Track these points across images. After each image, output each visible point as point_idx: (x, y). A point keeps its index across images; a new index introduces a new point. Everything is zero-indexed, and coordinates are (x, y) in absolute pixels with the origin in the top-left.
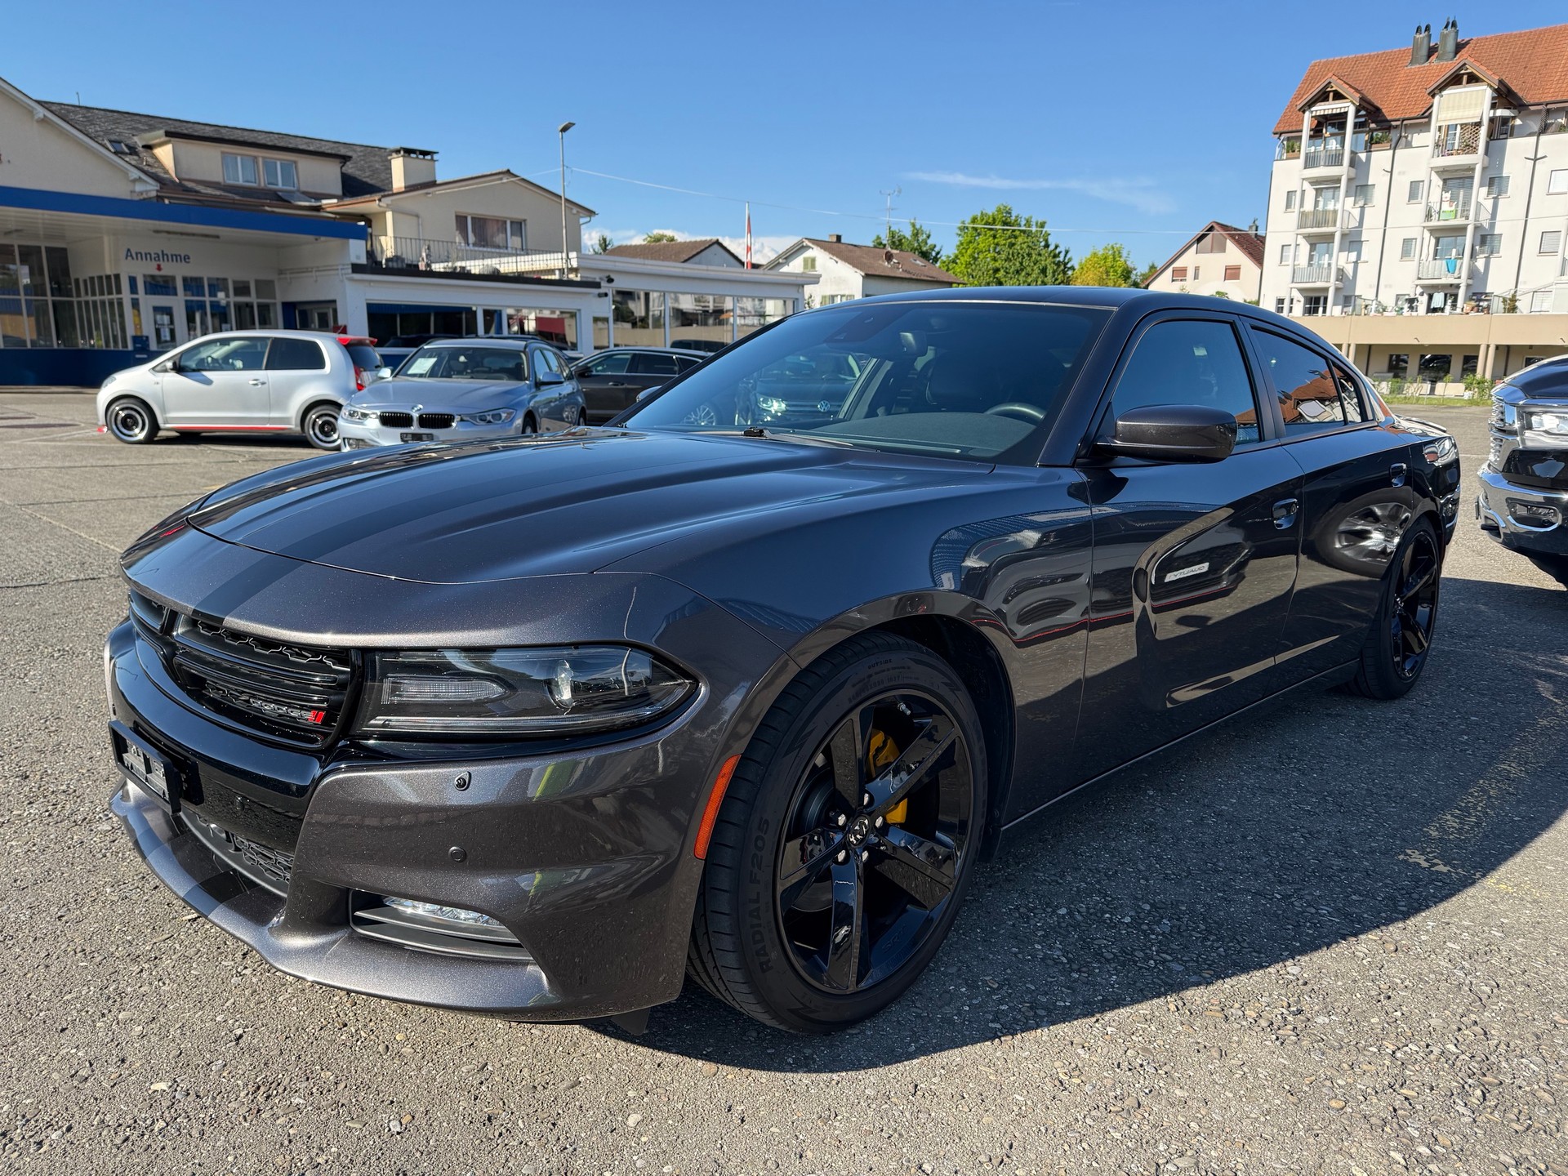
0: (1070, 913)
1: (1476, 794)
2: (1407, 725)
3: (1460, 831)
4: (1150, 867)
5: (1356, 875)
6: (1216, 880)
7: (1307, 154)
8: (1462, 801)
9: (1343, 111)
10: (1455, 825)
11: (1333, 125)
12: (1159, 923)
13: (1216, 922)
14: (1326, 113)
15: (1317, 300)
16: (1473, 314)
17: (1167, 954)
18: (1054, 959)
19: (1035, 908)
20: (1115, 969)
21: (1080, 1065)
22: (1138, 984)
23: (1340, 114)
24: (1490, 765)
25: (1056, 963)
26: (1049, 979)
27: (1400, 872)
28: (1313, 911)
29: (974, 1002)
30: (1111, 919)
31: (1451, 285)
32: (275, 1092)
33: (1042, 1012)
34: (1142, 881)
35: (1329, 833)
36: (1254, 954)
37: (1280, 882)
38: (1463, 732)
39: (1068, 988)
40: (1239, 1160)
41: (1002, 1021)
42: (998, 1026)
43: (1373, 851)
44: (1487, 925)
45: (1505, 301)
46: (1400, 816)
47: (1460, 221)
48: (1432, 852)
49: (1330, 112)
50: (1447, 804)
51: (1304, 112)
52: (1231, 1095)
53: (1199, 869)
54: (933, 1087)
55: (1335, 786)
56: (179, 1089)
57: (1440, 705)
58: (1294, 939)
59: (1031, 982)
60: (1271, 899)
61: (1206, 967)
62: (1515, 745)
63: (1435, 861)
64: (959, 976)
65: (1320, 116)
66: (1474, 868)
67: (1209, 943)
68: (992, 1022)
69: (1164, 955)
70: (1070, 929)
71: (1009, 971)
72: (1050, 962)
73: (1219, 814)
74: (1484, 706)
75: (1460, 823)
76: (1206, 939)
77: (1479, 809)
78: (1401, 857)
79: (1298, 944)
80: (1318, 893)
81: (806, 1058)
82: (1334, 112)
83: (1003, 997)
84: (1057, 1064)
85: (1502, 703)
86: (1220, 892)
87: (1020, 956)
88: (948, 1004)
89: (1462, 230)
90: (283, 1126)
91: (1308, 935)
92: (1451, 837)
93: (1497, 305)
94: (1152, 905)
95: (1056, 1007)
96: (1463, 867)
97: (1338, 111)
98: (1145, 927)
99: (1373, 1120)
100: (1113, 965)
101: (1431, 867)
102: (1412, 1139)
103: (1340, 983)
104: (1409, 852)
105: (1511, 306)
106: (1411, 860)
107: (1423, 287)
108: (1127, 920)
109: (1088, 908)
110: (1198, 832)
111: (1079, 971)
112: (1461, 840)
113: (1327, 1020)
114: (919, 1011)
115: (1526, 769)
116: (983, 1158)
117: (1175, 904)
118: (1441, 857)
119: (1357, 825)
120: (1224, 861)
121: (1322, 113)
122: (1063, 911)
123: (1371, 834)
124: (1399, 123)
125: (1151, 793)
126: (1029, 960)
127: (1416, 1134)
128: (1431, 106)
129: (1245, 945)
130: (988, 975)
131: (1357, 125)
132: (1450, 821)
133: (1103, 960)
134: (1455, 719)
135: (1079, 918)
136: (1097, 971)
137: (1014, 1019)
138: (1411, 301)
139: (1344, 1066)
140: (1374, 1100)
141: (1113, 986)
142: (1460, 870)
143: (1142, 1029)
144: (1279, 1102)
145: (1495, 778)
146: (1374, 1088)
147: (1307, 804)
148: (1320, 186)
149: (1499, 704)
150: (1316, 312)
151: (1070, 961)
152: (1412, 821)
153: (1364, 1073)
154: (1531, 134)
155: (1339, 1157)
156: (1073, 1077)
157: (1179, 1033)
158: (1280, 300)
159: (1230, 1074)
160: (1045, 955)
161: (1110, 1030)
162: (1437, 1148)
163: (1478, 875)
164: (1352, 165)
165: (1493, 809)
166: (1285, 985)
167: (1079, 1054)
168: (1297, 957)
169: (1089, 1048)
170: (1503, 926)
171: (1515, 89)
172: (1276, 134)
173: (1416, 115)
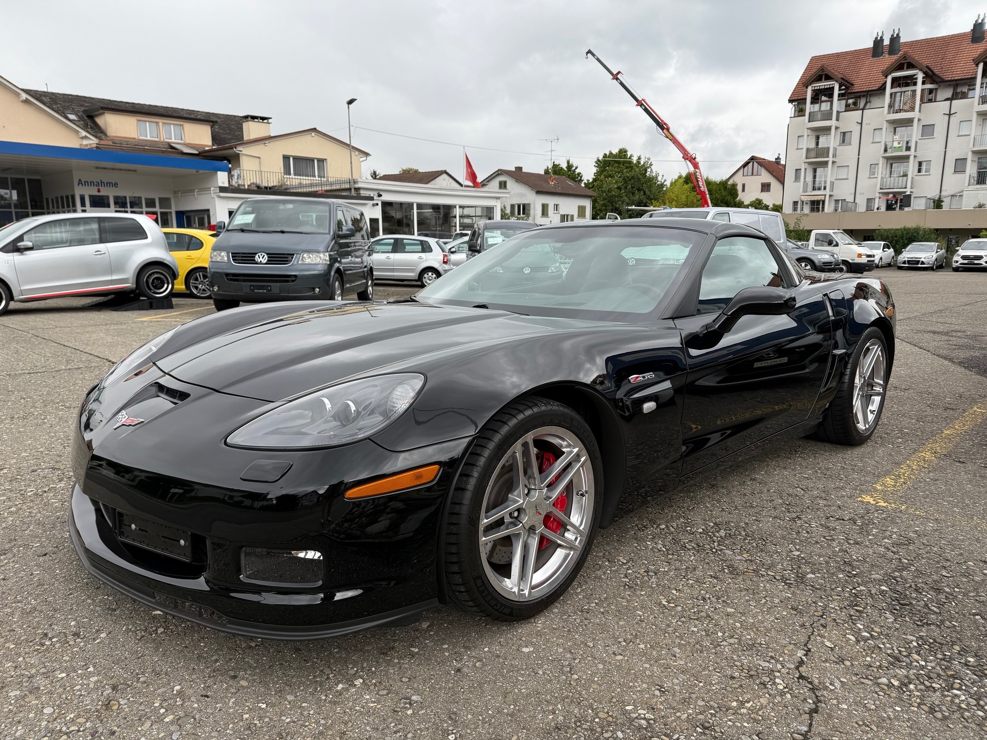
0: (667, 527)
1: (905, 468)
3: (894, 486)
4: (713, 505)
5: (833, 508)
6: (751, 511)
7: (810, 113)
8: (896, 471)
9: (831, 86)
10: (891, 483)
11: (825, 96)
12: (718, 532)
13: (751, 531)
14: (821, 87)
15: (818, 203)
17: (724, 546)
18: (658, 549)
19: (647, 525)
20: (693, 553)
21: (675, 597)
22: (706, 560)
23: (830, 88)
24: (914, 454)
25: (660, 551)
26: (655, 559)
27: (858, 506)
28: (808, 525)
29: (613, 569)
30: (691, 530)
31: (901, 193)
33: (651, 574)
34: (709, 512)
35: (818, 488)
36: (773, 546)
37: (789, 512)
38: (899, 438)
39: (667, 562)
41: (629, 578)
42: (627, 580)
43: (843, 496)
44: (908, 531)
45: (934, 202)
46: (860, 479)
47: (904, 153)
48: (877, 497)
49: (823, 87)
50: (887, 473)
51: (807, 87)
52: (759, 611)
53: (742, 506)
55: (822, 465)
57: (886, 424)
58: (796, 538)
60: (783, 520)
61: (745, 552)
62: (929, 444)
63: (879, 501)
64: (604, 557)
65: (817, 90)
66: (901, 504)
67: (747, 541)
68: (623, 578)
69: (722, 547)
70: (667, 535)
71: (632, 555)
72: (656, 550)
73: (754, 479)
74: (912, 424)
75: (895, 482)
76: (745, 539)
77: (906, 475)
78: (859, 499)
79: (798, 541)
80: (810, 517)
82: (826, 87)
83: (630, 567)
84: (661, 597)
85: (923, 422)
86: (754, 517)
87: (639, 548)
89: (906, 158)
91: (804, 537)
92: (889, 489)
94: (715, 524)
95: (659, 571)
96: (895, 503)
97: (828, 87)
98: (710, 534)
99: (838, 621)
100: (692, 552)
101: (876, 503)
102: (860, 629)
103: (821, 559)
104: (864, 496)
105: (939, 205)
106: (865, 501)
107: (883, 193)
108: (700, 530)
109: (677, 525)
110: (741, 488)
111: (672, 554)
112: (894, 490)
113: (813, 576)
115: (935, 455)
116: (620, 640)
117: (728, 523)
118: (883, 499)
119: (835, 484)
120: (756, 502)
121: (818, 88)
122: (663, 526)
123: (842, 488)
124: (865, 93)
126: (644, 549)
127: (861, 627)
128: (885, 83)
129: (768, 542)
130: (621, 557)
131: (840, 95)
132: (889, 481)
133: (686, 549)
134: (895, 431)
135: (673, 530)
136: (683, 554)
137: (636, 577)
139: (823, 596)
140: (839, 612)
141: (692, 561)
142: (893, 505)
143: (709, 581)
144: (785, 614)
145: (916, 460)
146: (839, 607)
147: (806, 474)
148: (817, 134)
149: (921, 423)
150: (818, 210)
151: (667, 550)
152: (866, 481)
153: (834, 600)
154: (947, 100)
155: (819, 638)
156: (670, 603)
157: (730, 583)
158: (795, 203)
159: (758, 601)
160: (653, 547)
161: (691, 582)
162: (873, 633)
163: (903, 507)
164: (837, 119)
165: (914, 475)
166: (791, 560)
167: (673, 593)
168: (797, 547)
169: (679, 590)
170: (916, 531)
171: (936, 72)
172: (790, 101)
173: (876, 88)
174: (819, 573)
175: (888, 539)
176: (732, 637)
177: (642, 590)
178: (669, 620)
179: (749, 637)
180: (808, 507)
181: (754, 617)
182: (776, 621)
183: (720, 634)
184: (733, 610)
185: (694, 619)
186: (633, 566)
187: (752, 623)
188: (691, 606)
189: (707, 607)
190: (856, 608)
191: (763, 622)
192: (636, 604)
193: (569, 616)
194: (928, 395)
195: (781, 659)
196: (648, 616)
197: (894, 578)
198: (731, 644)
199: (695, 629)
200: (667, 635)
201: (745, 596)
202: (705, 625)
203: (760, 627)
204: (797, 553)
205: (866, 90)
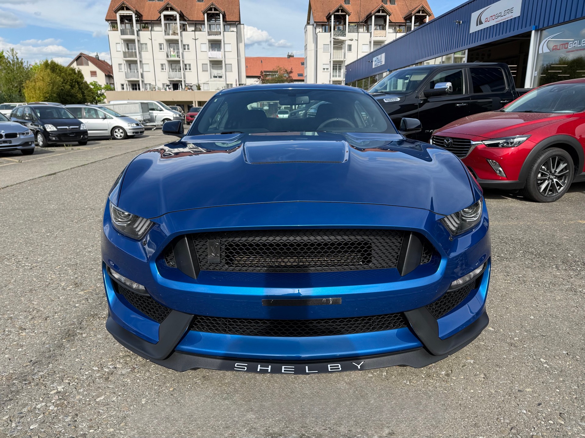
7: (121, 30)
9: (130, 14)
11: (127, 20)
14: (124, 14)
15: (136, 85)
16: (188, 91)
23: (129, 16)
31: (179, 81)
45: (197, 86)
47: (177, 59)
49: (126, 14)
51: (116, 13)
65: (122, 15)
82: (127, 14)
89: (178, 62)
93: (195, 88)
97: (129, 14)
105: (199, 88)
107: (170, 81)
121: (123, 14)
124: (150, 22)
128: (160, 16)
131: (137, 21)
138: (168, 86)
148: (128, 42)
150: (136, 89)
154: (193, 31)
158: (123, 85)
164: (138, 35)
171: (185, 15)
172: (106, 20)
173: (155, 19)
205: (149, 19)
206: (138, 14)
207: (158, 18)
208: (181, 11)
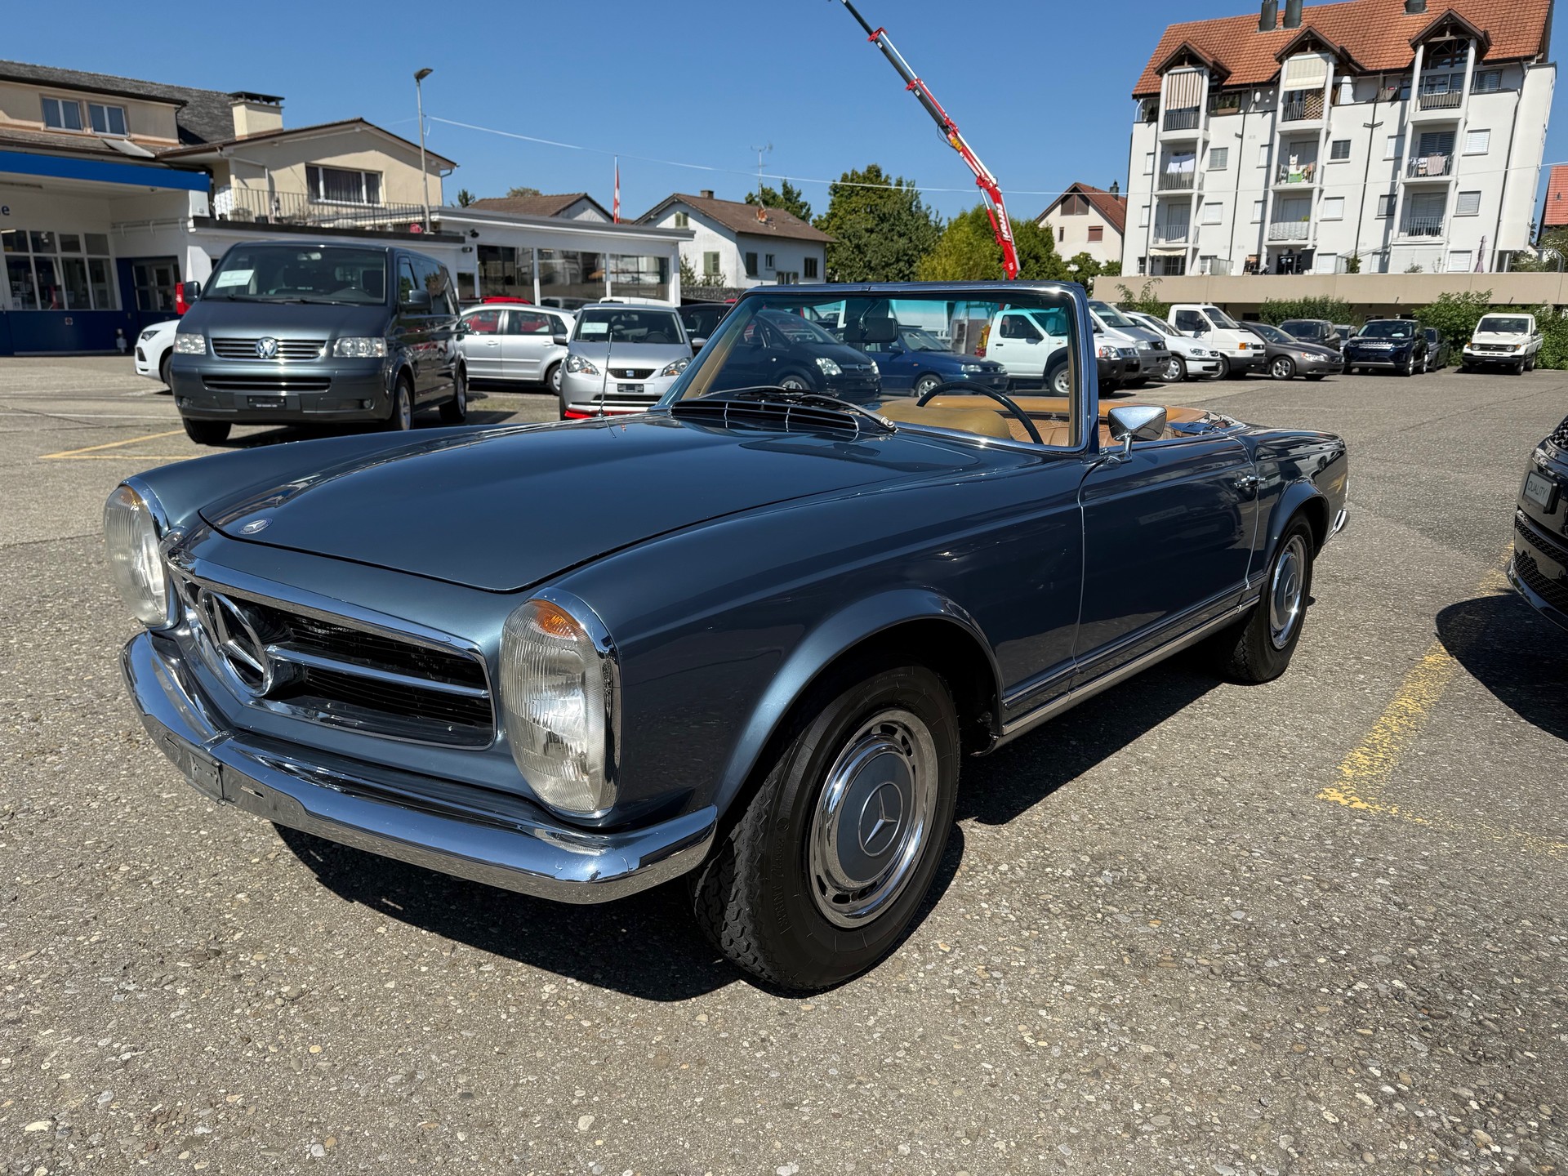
0: (1012, 869)
1: (1380, 731)
2: (1307, 667)
3: (1371, 767)
4: (1083, 817)
5: (1281, 817)
6: (1149, 828)
7: (1165, 117)
8: (1368, 737)
10: (1365, 762)
12: (1100, 874)
13: (1156, 871)
15: (1175, 261)
17: (1114, 906)
18: (1002, 918)
19: (976, 865)
20: (1064, 924)
21: (1045, 1026)
22: (1089, 939)
24: (1389, 703)
25: (1005, 922)
26: (1000, 939)
27: (1322, 811)
28: (1247, 854)
29: (929, 967)
30: (1053, 873)
31: (1298, 246)
32: (174, 1123)
33: (996, 974)
34: (1078, 833)
35: (1250, 776)
36: (1197, 901)
38: (1358, 672)
39: (1022, 947)
40: (1213, 1114)
41: (959, 985)
42: (956, 992)
43: (1292, 791)
44: (1411, 859)
45: (1348, 262)
46: (1314, 756)
47: (1304, 185)
48: (1348, 790)
50: (1355, 742)
51: (1161, 75)
52: (1196, 1047)
54: (898, 1061)
55: (1249, 729)
56: (59, 1128)
57: (1334, 646)
58: (1232, 883)
59: (983, 943)
60: (1205, 845)
61: (1153, 917)
62: (1408, 682)
63: (1353, 798)
66: (1389, 803)
68: (950, 987)
69: (1110, 908)
70: (1014, 885)
71: (958, 933)
72: (999, 921)
73: (1144, 761)
74: (1374, 646)
75: (1371, 760)
76: (1148, 889)
77: (1385, 745)
78: (1321, 796)
79: (1237, 889)
80: (1248, 837)
81: (763, 1040)
83: (957, 961)
84: (1021, 1028)
86: (1155, 839)
87: (968, 917)
88: (902, 971)
89: (1307, 193)
90: (188, 1161)
91: (1245, 878)
92: (1364, 774)
94: (1092, 857)
95: (1011, 968)
96: (1379, 803)
98: (1087, 879)
100: (1062, 920)
101: (1350, 804)
102: (1376, 1078)
103: (1283, 925)
104: (1327, 790)
105: (1352, 266)
106: (1330, 799)
107: (1272, 247)
108: (1069, 873)
109: (1029, 863)
110: (1125, 780)
111: (1028, 928)
112: (1373, 777)
113: (1276, 964)
114: (874, 982)
115: (1422, 705)
116: (958, 1134)
117: (1114, 855)
118: (1357, 794)
119: (1276, 766)
120: (1155, 809)
122: (1004, 867)
123: (1289, 775)
124: (1247, 88)
125: (1074, 743)
126: (977, 920)
127: (1378, 1073)
128: (1279, 72)
129: (1187, 892)
130: (939, 938)
131: (1212, 89)
132: (1360, 757)
133: (1051, 916)
134: (1350, 659)
135: (1022, 874)
136: (1047, 927)
137: (972, 983)
139: (1301, 1008)
140: (1334, 1042)
141: (1064, 942)
142: (1377, 807)
143: (1100, 985)
144: (1244, 1051)
145: (1395, 715)
146: (1331, 1029)
147: (1225, 748)
148: (1175, 150)
149: (1387, 643)
150: (1175, 272)
151: (1019, 919)
152: (1326, 760)
153: (1320, 1015)
154: (1369, 101)
155: (1310, 1103)
156: (1039, 1040)
157: (1137, 987)
158: (1142, 260)
159: (1192, 1025)
160: (993, 914)
161: (1068, 988)
162: (1400, 1086)
163: (1394, 811)
164: (1206, 129)
165: (1398, 745)
166: (1231, 931)
167: (1041, 1016)
168: (1238, 901)
169: (1051, 1008)
170: (1425, 859)
171: (1355, 57)
172: (1135, 97)
173: (1265, 80)
174: (1284, 957)
175: (1383, 877)
176: (1158, 1112)
177: (985, 1015)
178: (1042, 1080)
179: (1190, 1110)
180: (1241, 816)
181: (1191, 1062)
182: (1230, 1069)
183: (1137, 1107)
184: (1152, 1049)
185: (1088, 1074)
186: (963, 958)
187: (1190, 1075)
188: (1076, 1045)
189: (1105, 1045)
190: (1360, 1031)
191: (1207, 1073)
192: (978, 1046)
193: (860, 1083)
194: (1386, 589)
195: (1254, 1157)
196: (1004, 1073)
197: (1412, 960)
198: (1160, 1130)
199: (1092, 1098)
200: (1042, 1115)
201: (1166, 1015)
202: (1107, 1087)
203: (1204, 1084)
204: (1240, 915)
205: (1247, 82)
206: (1219, 70)
207: (1271, 75)
208: (1342, 49)
